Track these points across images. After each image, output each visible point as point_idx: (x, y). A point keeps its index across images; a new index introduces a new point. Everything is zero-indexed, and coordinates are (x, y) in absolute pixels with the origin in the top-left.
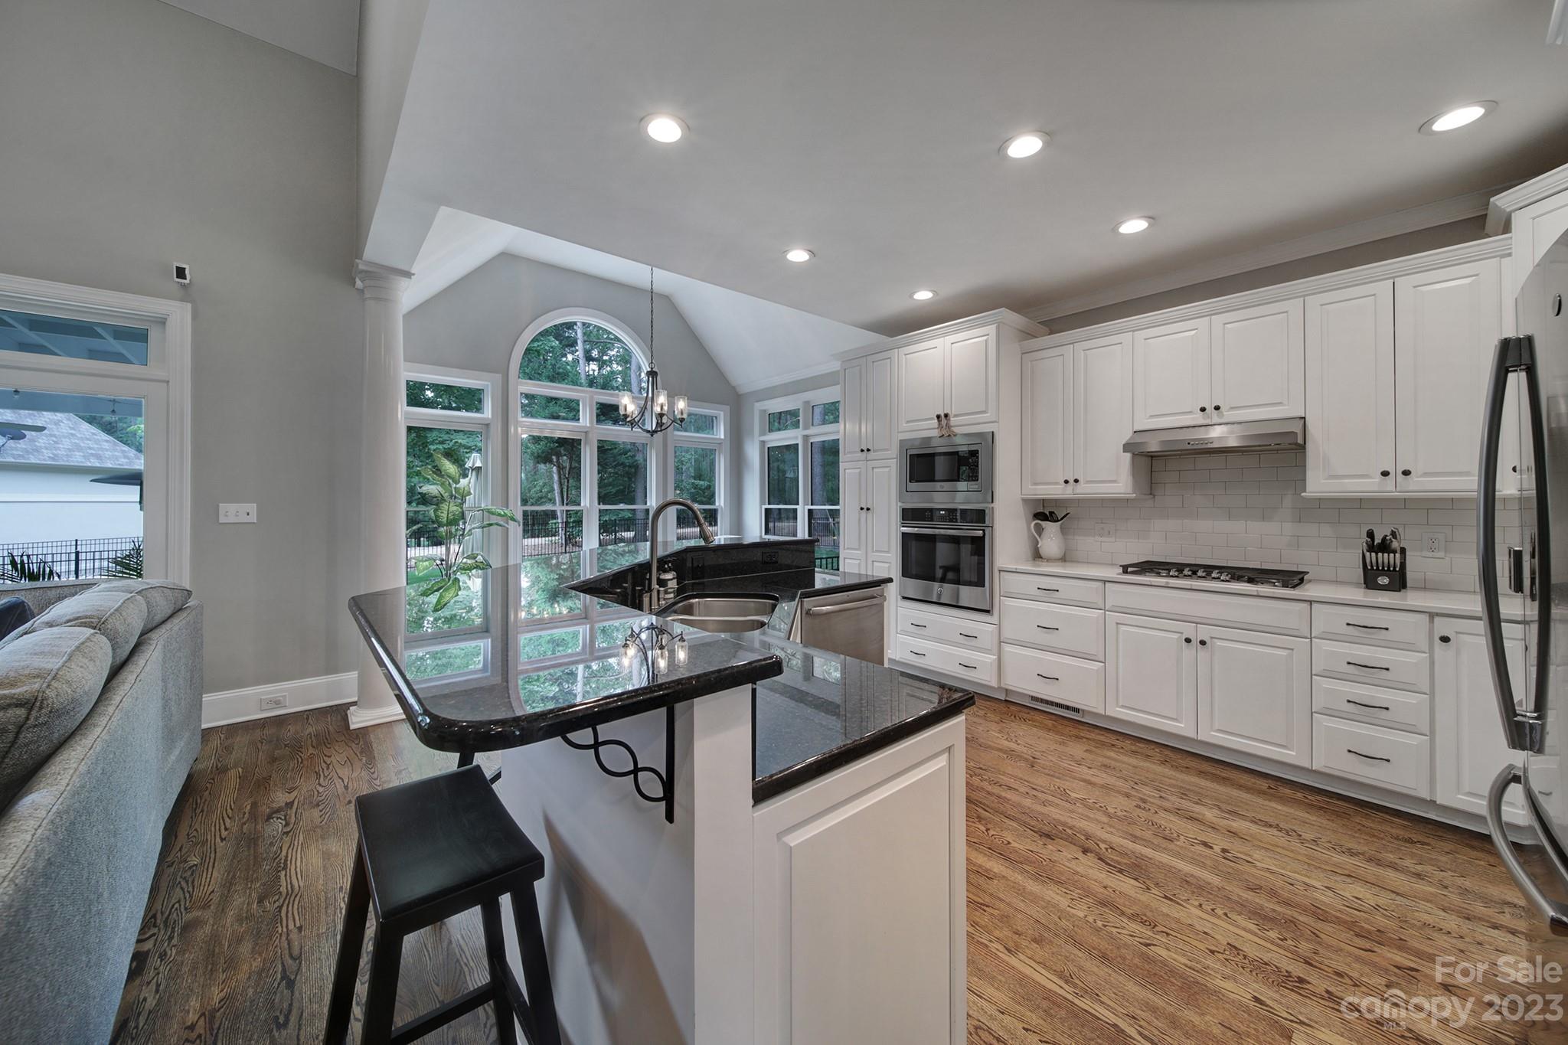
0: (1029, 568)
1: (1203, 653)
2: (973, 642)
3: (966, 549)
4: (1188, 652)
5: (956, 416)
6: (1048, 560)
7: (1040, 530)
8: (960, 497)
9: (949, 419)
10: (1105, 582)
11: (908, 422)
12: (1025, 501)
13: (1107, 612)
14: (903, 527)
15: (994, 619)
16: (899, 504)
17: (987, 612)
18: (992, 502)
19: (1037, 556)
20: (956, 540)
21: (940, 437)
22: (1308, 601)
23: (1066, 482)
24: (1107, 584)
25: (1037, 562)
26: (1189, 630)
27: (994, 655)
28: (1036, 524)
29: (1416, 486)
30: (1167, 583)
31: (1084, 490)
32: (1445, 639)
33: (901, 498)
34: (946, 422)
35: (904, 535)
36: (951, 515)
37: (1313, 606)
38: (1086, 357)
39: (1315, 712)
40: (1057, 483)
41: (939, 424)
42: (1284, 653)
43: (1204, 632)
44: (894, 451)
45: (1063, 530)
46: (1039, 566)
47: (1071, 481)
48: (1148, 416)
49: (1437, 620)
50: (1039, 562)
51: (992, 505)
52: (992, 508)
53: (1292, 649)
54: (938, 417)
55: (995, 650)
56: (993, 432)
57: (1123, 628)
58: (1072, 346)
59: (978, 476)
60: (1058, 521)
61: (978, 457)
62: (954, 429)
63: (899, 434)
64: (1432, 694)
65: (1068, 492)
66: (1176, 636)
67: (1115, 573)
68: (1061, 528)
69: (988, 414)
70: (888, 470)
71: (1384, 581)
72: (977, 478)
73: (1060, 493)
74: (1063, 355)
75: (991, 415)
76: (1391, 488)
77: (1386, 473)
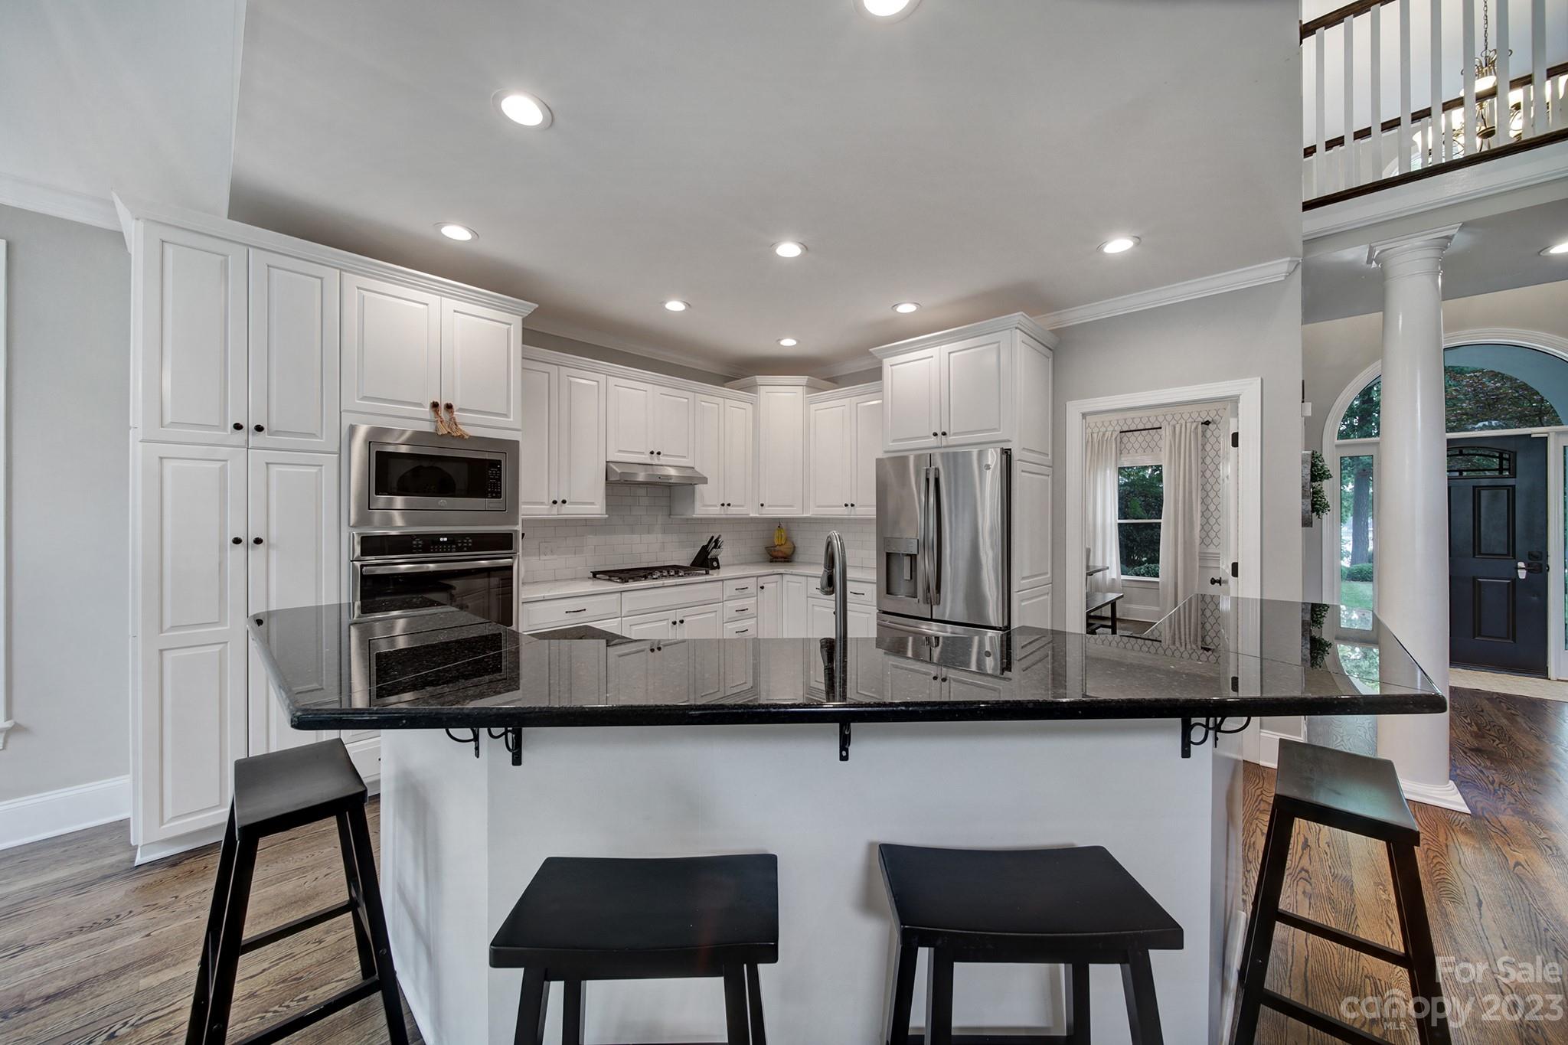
1: (680, 629)
4: (672, 632)
5: (463, 411)
9: (453, 412)
10: (622, 592)
11: (366, 398)
13: (624, 619)
18: (517, 524)
22: (722, 580)
23: (555, 502)
24: (624, 594)
26: (673, 616)
30: (663, 583)
32: (762, 588)
34: (447, 414)
37: (724, 583)
40: (545, 504)
41: (438, 415)
42: (714, 615)
43: (680, 615)
47: (559, 503)
48: (617, 451)
49: (756, 579)
51: (517, 528)
52: (517, 530)
53: (716, 611)
54: (435, 405)
56: (516, 442)
57: (634, 628)
58: (557, 367)
59: (500, 492)
61: (501, 469)
62: (460, 428)
63: (347, 414)
64: (758, 617)
65: (553, 513)
66: (666, 623)
69: (509, 417)
70: (315, 471)
71: (715, 564)
72: (498, 495)
73: (546, 513)
74: (549, 373)
75: (513, 420)
76: (723, 513)
77: (723, 505)
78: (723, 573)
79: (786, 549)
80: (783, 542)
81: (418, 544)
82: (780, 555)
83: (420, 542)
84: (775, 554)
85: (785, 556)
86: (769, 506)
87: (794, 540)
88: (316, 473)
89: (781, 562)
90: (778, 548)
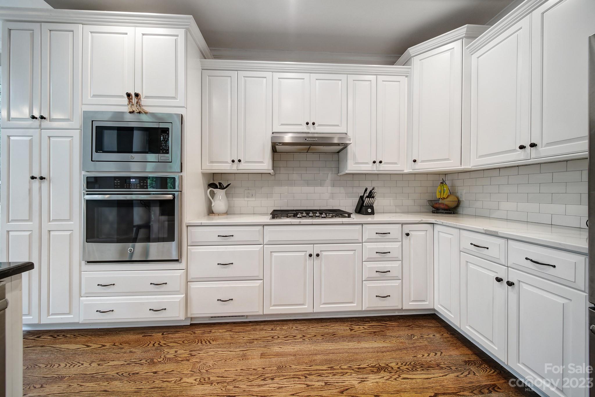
0: (205, 221)
1: (317, 261)
2: (163, 288)
3: (156, 211)
4: (309, 262)
5: (146, 97)
6: (219, 214)
7: (213, 194)
8: (150, 167)
9: (140, 99)
10: (264, 225)
11: (94, 96)
12: (204, 175)
13: (265, 246)
14: (87, 194)
15: (183, 265)
16: (83, 173)
17: (177, 261)
18: (181, 171)
19: (211, 212)
20: (146, 204)
21: (130, 112)
22: (361, 224)
23: (233, 161)
24: (265, 227)
25: (210, 217)
26: (310, 249)
27: (182, 294)
28: (210, 191)
29: (384, 168)
30: (300, 222)
31: (244, 167)
32: (408, 235)
33: (84, 166)
34: (136, 100)
35: (88, 202)
36: (143, 182)
37: (363, 226)
38: (245, 81)
39: (364, 281)
40: (227, 162)
41: (130, 102)
42: (352, 253)
43: (317, 249)
44: (77, 122)
45: (227, 194)
46: (213, 219)
47: (236, 161)
48: (280, 124)
49: (404, 226)
50: (212, 216)
51: (181, 174)
52: (181, 176)
53: (355, 250)
54: (129, 95)
55: (183, 290)
56: (182, 115)
57: (274, 254)
58: (236, 72)
59: (168, 150)
60: (224, 188)
61: (168, 134)
62: (144, 108)
63: (83, 106)
64: (402, 261)
65: (233, 169)
66: (303, 254)
67: (267, 219)
68: (226, 194)
69: (177, 99)
70: (70, 140)
71: (369, 210)
72: (167, 152)
73: (229, 168)
74: (231, 77)
75: (180, 101)
76: (375, 169)
77: (374, 162)
78: (377, 218)
79: (450, 202)
80: (445, 196)
81: (117, 183)
82: (442, 207)
83: (118, 182)
84: (437, 206)
85: (446, 208)
86: (423, 161)
87: (459, 195)
88: (70, 141)
89: (443, 213)
90: (440, 201)
